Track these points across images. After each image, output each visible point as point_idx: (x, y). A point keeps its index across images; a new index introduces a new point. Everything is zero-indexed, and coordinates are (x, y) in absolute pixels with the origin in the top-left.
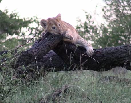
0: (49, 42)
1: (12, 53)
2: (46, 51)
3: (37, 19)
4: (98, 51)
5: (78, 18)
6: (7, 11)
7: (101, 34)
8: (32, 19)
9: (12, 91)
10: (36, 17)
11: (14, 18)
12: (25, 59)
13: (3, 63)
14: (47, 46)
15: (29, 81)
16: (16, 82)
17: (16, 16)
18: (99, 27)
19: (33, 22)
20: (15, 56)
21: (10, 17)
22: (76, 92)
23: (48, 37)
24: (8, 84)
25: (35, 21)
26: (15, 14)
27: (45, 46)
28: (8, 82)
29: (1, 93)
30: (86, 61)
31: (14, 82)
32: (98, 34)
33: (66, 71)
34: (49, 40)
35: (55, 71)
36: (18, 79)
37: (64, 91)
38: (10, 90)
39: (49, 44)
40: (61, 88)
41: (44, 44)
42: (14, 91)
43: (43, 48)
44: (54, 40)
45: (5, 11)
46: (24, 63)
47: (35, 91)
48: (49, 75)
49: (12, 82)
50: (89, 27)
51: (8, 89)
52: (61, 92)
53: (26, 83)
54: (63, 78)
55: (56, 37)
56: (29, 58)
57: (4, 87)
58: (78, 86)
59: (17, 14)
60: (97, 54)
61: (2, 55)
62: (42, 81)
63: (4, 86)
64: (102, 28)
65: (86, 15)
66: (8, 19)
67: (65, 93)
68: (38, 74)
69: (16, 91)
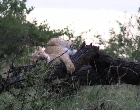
0: (84, 54)
1: (45, 66)
2: (81, 64)
3: (68, 31)
4: (136, 64)
5: (111, 30)
6: (36, 22)
7: (137, 47)
8: (62, 31)
9: (45, 107)
10: (67, 29)
11: (43, 30)
12: (59, 73)
13: (36, 76)
14: (82, 59)
15: (63, 96)
16: (50, 96)
17: (45, 28)
18: (134, 39)
19: (63, 34)
20: (48, 68)
21: (39, 29)
22: (113, 108)
23: (83, 49)
24: (41, 99)
25: (66, 33)
26: (44, 26)
27: (80, 59)
28: (42, 97)
29: (34, 108)
30: (124, 74)
31: (47, 97)
32: (133, 47)
33: (102, 85)
34: (84, 53)
35: (91, 85)
36: (52, 94)
37: (101, 106)
38: (44, 105)
39: (84, 56)
40: (97, 103)
41: (78, 56)
42: (47, 106)
43: (78, 60)
44: (90, 52)
45: (34, 22)
46: (58, 77)
47: (70, 106)
48: (84, 89)
49: (45, 96)
50: (123, 39)
51: (41, 104)
52: (97, 107)
53: (60, 98)
54: (100, 92)
55: (92, 49)
56: (63, 72)
57: (37, 102)
58: (116, 101)
59: (46, 25)
60: (136, 67)
61: (35, 68)
62: (77, 96)
63: (37, 100)
64: (138, 41)
65: (121, 27)
66: (37, 31)
67: (101, 108)
68: (73, 88)
69: (50, 107)
